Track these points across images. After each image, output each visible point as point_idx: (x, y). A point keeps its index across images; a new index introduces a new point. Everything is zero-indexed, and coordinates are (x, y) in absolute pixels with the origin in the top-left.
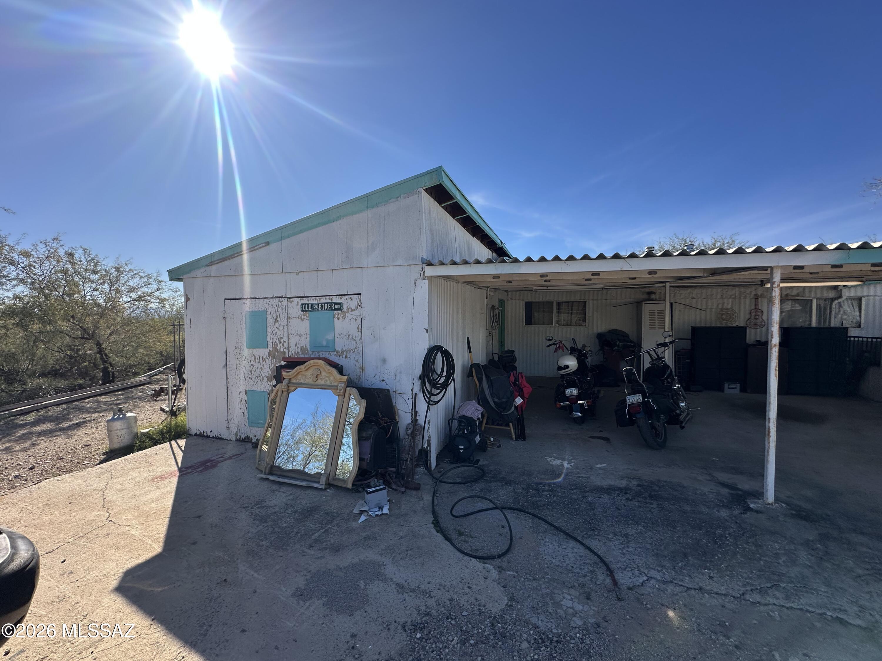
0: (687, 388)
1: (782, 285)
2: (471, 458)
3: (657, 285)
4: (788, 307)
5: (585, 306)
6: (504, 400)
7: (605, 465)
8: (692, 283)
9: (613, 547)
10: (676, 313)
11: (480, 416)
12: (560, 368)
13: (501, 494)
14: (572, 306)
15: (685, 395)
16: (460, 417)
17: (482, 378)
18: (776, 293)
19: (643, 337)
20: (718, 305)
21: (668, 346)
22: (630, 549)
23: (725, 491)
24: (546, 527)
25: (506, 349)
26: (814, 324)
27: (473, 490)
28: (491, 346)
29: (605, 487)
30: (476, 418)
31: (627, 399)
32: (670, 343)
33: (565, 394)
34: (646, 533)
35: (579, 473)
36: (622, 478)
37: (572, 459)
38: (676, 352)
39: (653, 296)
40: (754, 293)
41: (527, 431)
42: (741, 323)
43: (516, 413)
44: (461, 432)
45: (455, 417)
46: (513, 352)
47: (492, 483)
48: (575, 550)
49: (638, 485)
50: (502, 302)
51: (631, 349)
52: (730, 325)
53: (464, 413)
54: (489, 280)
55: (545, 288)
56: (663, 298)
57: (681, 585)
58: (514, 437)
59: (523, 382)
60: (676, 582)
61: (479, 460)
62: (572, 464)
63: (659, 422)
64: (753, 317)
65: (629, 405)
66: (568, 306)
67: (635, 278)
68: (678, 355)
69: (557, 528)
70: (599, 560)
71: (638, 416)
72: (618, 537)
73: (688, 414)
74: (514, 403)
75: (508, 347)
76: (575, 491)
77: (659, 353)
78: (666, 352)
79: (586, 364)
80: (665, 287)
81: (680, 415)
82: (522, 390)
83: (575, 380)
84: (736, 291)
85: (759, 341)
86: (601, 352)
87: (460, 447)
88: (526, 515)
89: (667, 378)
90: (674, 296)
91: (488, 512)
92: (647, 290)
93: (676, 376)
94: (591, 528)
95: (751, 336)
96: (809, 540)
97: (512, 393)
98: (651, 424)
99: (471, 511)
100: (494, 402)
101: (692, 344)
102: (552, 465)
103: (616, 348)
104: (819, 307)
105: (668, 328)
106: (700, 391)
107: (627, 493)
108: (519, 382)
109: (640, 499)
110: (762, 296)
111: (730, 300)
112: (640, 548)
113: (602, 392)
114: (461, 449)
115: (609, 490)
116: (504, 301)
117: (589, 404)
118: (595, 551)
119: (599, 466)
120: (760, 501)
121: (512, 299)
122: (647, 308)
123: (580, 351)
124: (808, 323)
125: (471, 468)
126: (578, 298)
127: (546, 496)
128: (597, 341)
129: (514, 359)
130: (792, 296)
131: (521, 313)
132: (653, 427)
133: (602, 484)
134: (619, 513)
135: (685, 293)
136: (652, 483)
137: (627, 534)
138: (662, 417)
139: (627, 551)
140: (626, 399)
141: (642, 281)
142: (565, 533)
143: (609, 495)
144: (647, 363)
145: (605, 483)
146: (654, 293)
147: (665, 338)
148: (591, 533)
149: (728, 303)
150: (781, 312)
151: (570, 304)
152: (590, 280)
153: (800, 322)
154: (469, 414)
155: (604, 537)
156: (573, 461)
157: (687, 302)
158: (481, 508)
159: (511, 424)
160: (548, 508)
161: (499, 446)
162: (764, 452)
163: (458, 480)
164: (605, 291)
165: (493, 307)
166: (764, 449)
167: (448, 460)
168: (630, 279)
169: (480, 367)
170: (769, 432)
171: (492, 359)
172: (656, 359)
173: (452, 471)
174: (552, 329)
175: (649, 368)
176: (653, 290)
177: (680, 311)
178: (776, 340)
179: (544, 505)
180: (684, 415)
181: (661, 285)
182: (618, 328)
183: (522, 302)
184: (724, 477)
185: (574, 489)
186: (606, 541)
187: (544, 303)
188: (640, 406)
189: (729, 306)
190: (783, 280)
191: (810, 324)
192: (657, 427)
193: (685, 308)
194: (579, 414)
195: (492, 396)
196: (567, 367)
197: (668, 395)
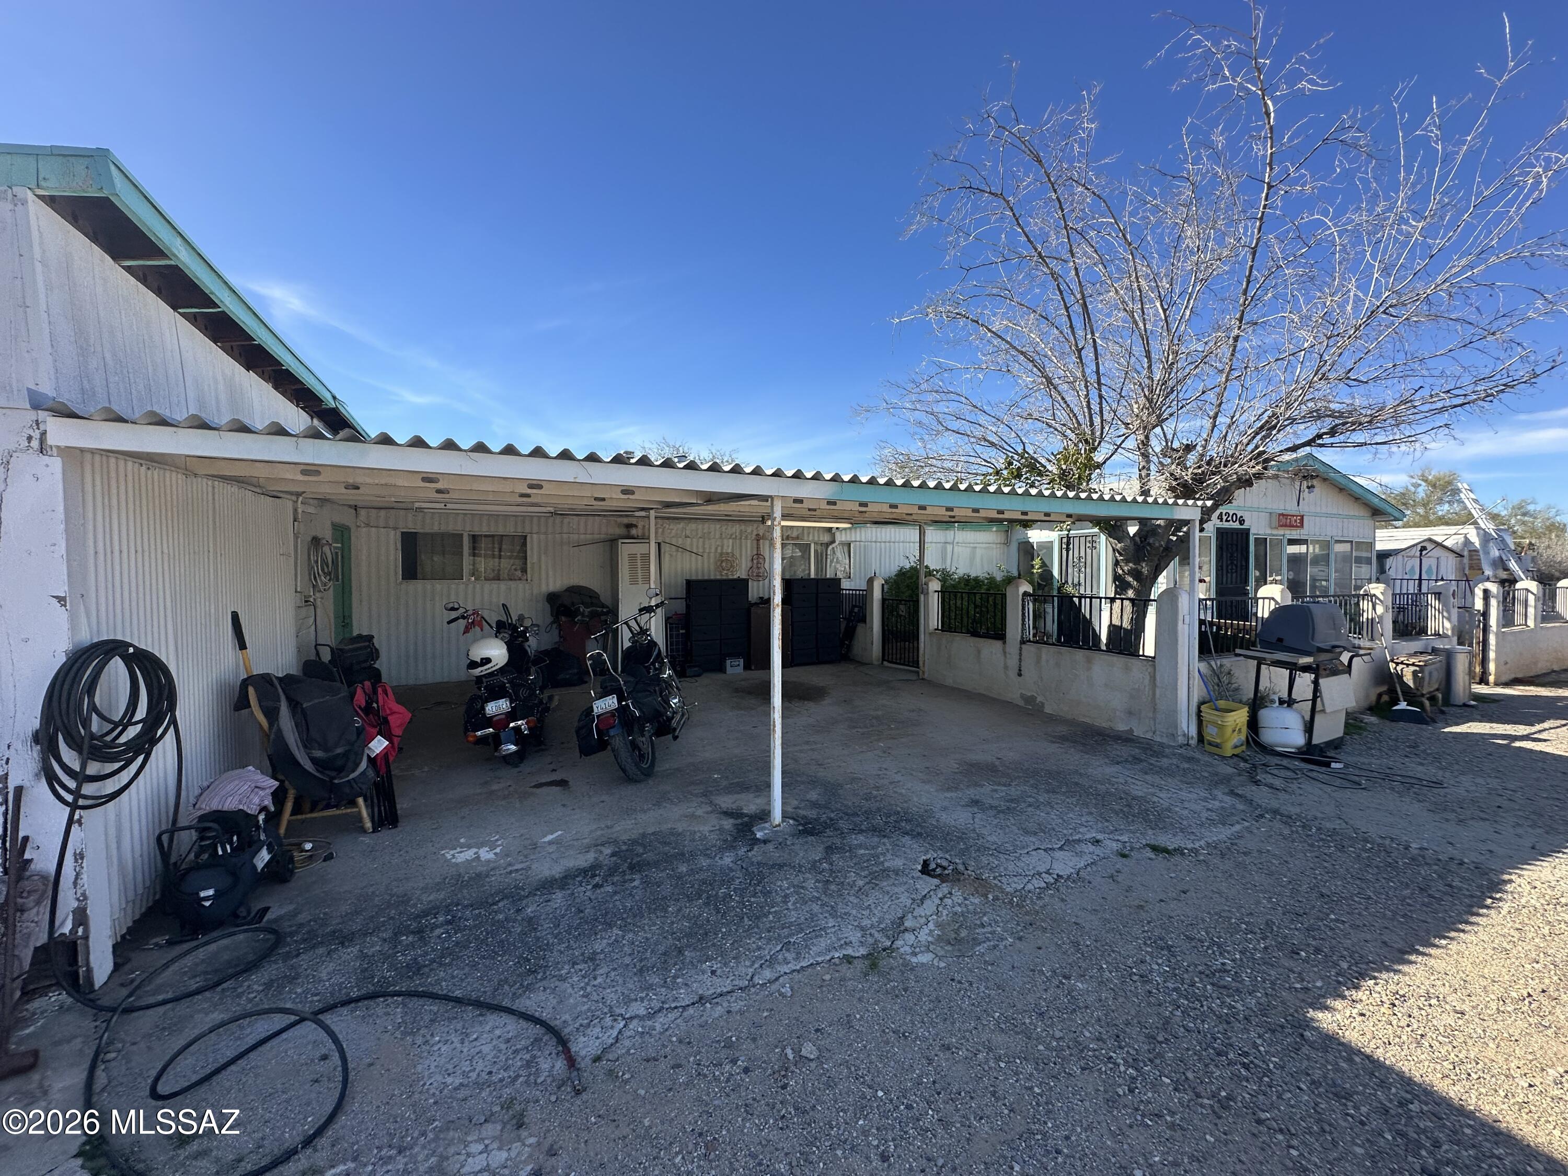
0: (681, 673)
1: (784, 523)
2: (242, 912)
3: (637, 514)
4: (789, 553)
5: (524, 544)
6: (339, 750)
7: (560, 832)
8: (685, 514)
9: (570, 990)
10: (666, 559)
11: (268, 802)
12: (473, 665)
13: (324, 975)
14: (501, 544)
15: (679, 685)
16: (202, 818)
17: (277, 710)
18: (777, 533)
19: (620, 597)
20: (716, 549)
21: (654, 611)
22: (599, 980)
23: (728, 823)
24: (435, 1008)
25: (355, 633)
26: (813, 576)
27: (239, 996)
28: (313, 627)
29: (557, 877)
30: (252, 809)
31: (595, 707)
32: (657, 606)
33: (484, 714)
34: (623, 937)
35: (510, 865)
36: (587, 849)
37: (497, 840)
38: (667, 619)
39: (634, 532)
40: (755, 533)
41: (402, 805)
42: (741, 573)
43: (371, 773)
44: (205, 856)
45: (183, 822)
46: (370, 638)
47: (303, 956)
48: (498, 1032)
49: (613, 854)
50: (342, 532)
51: (603, 618)
52: (731, 577)
53: (213, 803)
54: (289, 476)
55: (442, 506)
56: (644, 534)
57: (676, 1007)
58: (368, 825)
59: (390, 705)
60: (667, 1006)
61: (266, 910)
62: (498, 850)
63: (643, 736)
64: (755, 566)
65: (598, 716)
66: (493, 543)
67: (603, 499)
68: (670, 622)
69: (458, 1001)
70: (543, 1030)
71: (612, 732)
72: (579, 967)
73: (683, 715)
74: (367, 751)
75: (360, 627)
76: (501, 904)
77: (642, 624)
78: (653, 620)
79: (527, 652)
80: (648, 517)
81: (673, 718)
82: (386, 721)
83: (505, 684)
84: (736, 529)
85: (761, 598)
86: (554, 626)
87: (203, 894)
88: (390, 1000)
89: (653, 663)
90: (663, 531)
91: (284, 1036)
92: (626, 521)
93: (667, 657)
94: (529, 970)
95: (754, 593)
96: (816, 861)
97: (359, 731)
98: (633, 743)
99: (230, 1054)
100: (314, 760)
101: (688, 606)
102: (457, 864)
103: (579, 617)
104: (816, 551)
105: (655, 582)
106: (699, 675)
107: (594, 876)
108: (377, 703)
109: (615, 879)
110: (764, 538)
111: (731, 541)
112: (615, 969)
113: (556, 698)
114: (206, 898)
115: (564, 881)
116: (348, 529)
117: (531, 725)
118: (537, 1015)
119: (550, 838)
120: (767, 825)
121: (368, 525)
122: (626, 550)
123: (514, 628)
124: (807, 572)
125: (241, 937)
126: (510, 529)
127: (439, 937)
128: (548, 606)
129: (374, 654)
130: (793, 539)
131: (393, 556)
132: (634, 745)
133: (554, 872)
134: (581, 918)
135: (676, 527)
136: (634, 842)
137: (594, 951)
138: (648, 726)
139: (594, 986)
140: (592, 707)
141: (614, 505)
142: (478, 1004)
143: (563, 889)
144: (626, 641)
145: (557, 871)
146: (636, 526)
147: (651, 598)
148: (530, 979)
149: (728, 546)
150: (783, 559)
151: (498, 540)
152: (528, 496)
153: (800, 574)
154: (230, 805)
155: (554, 976)
156: (499, 843)
157: (680, 542)
158: (263, 1036)
159: (360, 800)
160: (441, 964)
161: (329, 857)
162: (770, 752)
163: (193, 985)
164: (558, 519)
165: (316, 542)
166: (769, 746)
167: (162, 940)
168: (596, 499)
169: (272, 684)
170: (774, 726)
171: (313, 658)
172: (638, 634)
173: (175, 967)
174: (462, 587)
175: (628, 648)
176: (634, 521)
177: (671, 555)
178: (777, 599)
179: (433, 961)
180: (678, 717)
181: (643, 514)
182: (582, 583)
183: (393, 532)
184: (726, 802)
185: (499, 901)
186: (557, 983)
187: (443, 536)
188: (614, 716)
189: (730, 551)
190: (785, 517)
191: (809, 574)
192: (641, 745)
193: (677, 551)
194: (513, 748)
195: (305, 747)
196: (487, 661)
197: (655, 691)
